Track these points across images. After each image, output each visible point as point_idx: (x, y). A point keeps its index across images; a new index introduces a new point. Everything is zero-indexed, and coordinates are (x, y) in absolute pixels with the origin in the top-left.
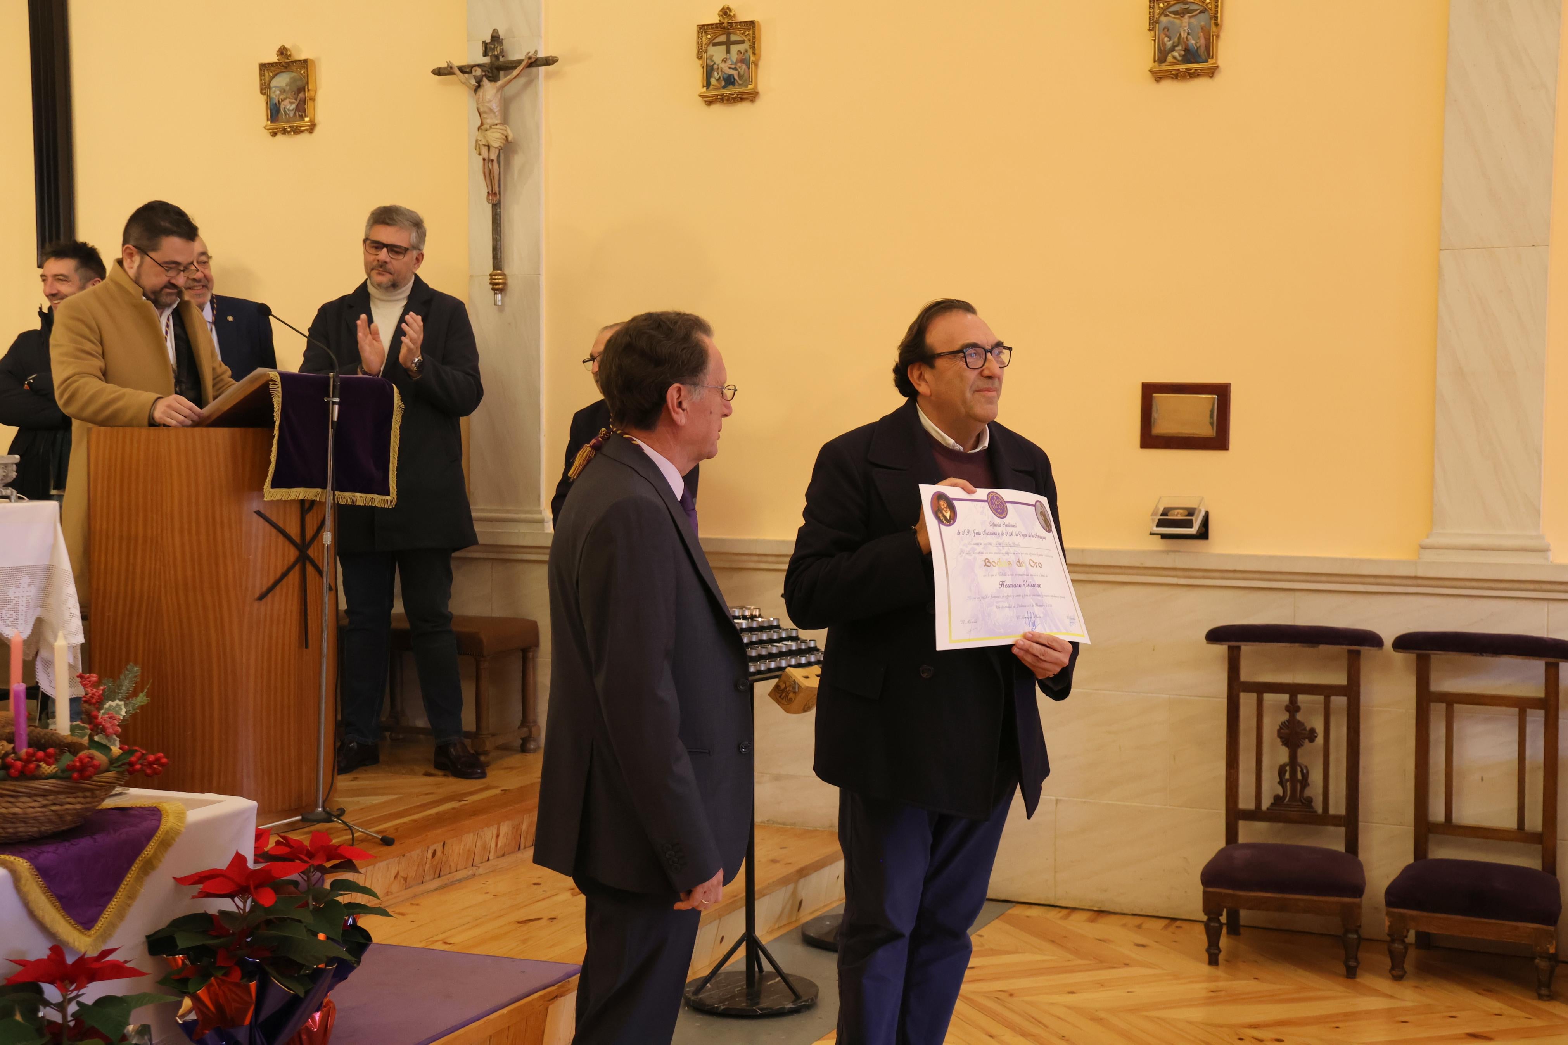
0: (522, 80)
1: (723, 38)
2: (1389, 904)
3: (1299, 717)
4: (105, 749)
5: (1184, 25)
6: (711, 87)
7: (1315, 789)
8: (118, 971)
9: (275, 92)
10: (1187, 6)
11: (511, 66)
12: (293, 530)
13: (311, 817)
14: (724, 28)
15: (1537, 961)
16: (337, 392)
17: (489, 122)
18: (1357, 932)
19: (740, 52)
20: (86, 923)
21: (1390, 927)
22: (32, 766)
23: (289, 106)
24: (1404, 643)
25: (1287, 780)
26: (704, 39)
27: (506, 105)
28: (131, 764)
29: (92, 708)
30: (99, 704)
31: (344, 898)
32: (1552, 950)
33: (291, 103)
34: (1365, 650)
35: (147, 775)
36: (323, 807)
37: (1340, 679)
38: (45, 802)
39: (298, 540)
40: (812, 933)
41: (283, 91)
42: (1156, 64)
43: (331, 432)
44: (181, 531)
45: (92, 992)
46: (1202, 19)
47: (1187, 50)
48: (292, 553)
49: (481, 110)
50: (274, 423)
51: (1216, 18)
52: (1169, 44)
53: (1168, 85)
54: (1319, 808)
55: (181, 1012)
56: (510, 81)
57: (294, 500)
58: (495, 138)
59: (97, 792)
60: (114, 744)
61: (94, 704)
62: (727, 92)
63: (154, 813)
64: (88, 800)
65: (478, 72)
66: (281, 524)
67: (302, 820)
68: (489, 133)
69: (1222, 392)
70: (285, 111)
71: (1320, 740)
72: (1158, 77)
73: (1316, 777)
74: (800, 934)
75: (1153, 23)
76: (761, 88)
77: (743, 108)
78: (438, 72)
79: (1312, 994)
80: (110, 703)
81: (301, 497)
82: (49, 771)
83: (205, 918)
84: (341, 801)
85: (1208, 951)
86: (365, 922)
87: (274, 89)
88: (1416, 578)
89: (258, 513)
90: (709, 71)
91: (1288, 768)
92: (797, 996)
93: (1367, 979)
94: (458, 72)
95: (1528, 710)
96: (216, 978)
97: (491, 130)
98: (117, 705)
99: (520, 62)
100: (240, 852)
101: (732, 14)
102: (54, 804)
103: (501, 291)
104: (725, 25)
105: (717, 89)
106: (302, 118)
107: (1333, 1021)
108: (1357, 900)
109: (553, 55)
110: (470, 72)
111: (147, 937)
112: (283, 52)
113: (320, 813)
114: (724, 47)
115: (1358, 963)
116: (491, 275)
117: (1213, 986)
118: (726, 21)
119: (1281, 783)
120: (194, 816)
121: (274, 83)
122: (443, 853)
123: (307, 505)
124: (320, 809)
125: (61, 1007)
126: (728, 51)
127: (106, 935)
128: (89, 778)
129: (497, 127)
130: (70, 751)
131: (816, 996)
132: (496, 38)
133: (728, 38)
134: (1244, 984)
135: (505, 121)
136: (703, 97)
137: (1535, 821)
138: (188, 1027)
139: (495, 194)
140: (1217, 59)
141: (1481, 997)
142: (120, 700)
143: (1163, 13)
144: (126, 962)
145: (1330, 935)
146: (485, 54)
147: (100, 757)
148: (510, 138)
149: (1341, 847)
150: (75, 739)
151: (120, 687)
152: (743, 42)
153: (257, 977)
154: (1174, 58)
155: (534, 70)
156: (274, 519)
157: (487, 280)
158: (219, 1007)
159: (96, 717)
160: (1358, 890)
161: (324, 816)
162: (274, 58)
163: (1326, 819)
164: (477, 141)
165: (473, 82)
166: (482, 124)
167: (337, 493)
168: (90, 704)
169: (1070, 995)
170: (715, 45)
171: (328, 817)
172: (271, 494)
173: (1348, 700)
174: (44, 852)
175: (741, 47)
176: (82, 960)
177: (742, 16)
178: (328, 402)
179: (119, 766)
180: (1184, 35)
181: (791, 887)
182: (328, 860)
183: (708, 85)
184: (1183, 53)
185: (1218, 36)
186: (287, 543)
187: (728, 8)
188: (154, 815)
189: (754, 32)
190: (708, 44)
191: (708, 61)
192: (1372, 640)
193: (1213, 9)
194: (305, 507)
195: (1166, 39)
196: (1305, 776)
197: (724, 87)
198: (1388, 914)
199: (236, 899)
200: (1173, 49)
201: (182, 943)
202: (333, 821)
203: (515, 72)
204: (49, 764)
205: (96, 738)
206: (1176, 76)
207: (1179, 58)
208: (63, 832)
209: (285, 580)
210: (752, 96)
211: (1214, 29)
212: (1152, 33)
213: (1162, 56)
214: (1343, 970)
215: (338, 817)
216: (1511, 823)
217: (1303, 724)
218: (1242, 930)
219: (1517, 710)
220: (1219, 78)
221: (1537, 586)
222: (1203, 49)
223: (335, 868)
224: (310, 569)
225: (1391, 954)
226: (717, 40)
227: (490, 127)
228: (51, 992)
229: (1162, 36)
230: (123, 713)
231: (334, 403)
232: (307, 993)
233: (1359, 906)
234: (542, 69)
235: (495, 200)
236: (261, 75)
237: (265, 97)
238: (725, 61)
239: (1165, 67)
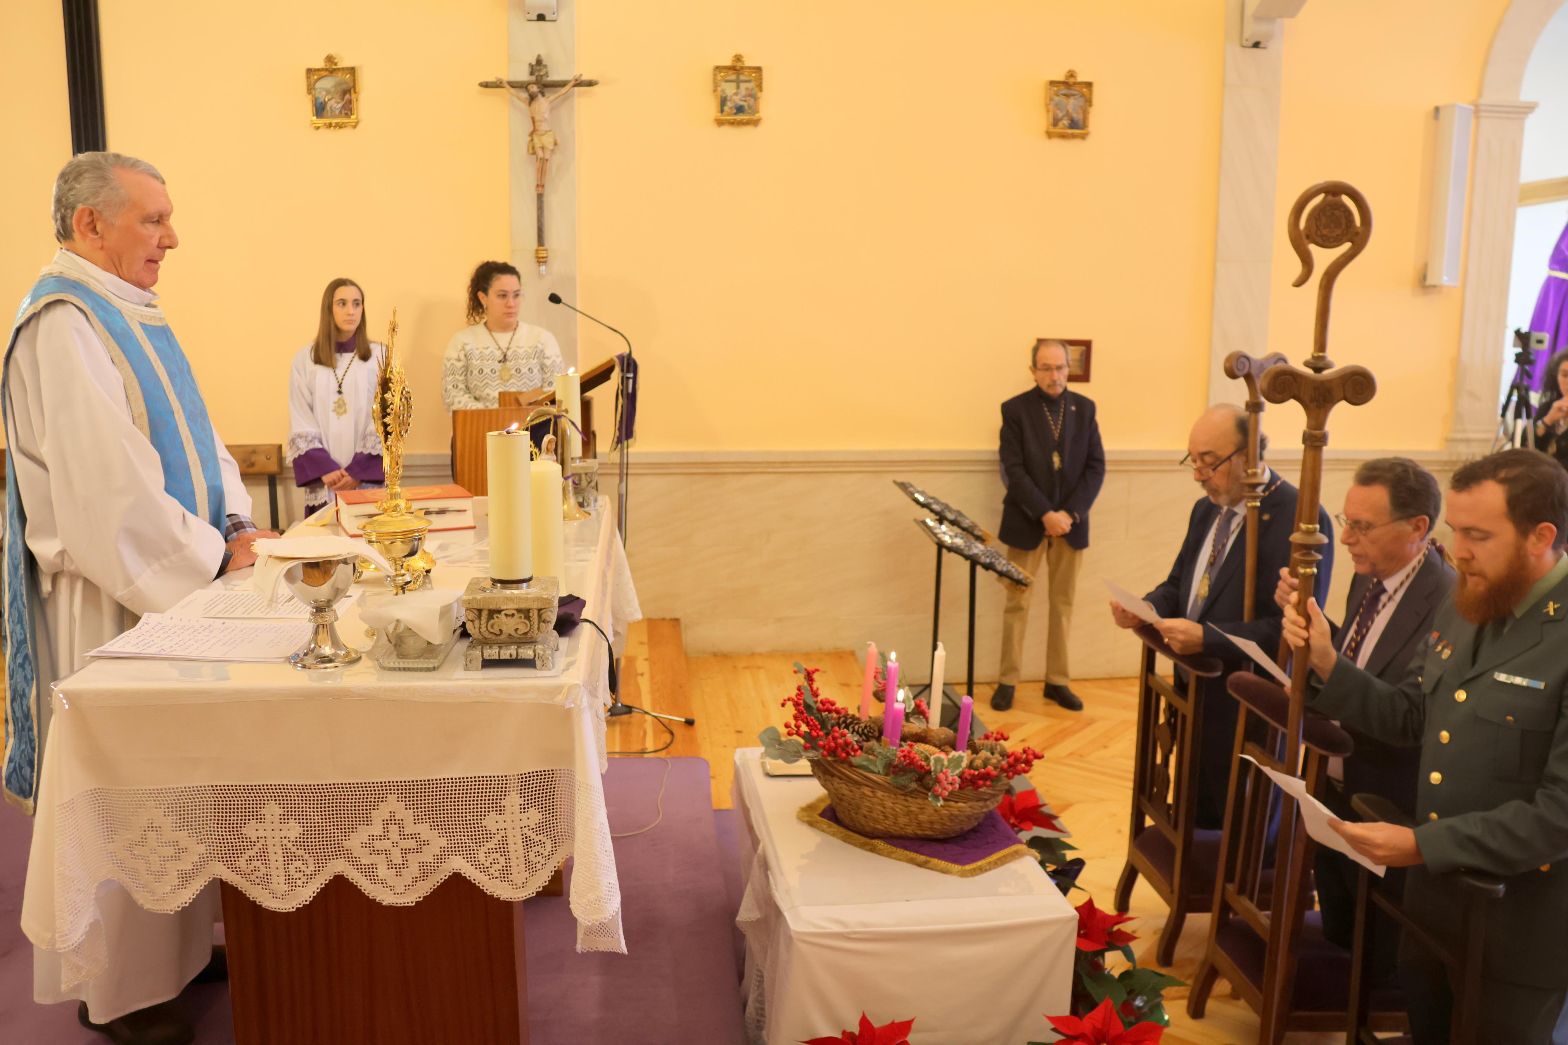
5: (1070, 104)
6: (724, 113)
9: (320, 93)
11: (556, 85)
16: (628, 368)
17: (541, 128)
19: (747, 89)
23: (335, 104)
26: (719, 76)
33: (338, 103)
41: (328, 92)
42: (1050, 127)
43: (625, 400)
46: (1081, 102)
47: (1071, 120)
49: (535, 118)
52: (1060, 115)
53: (1057, 142)
56: (559, 97)
62: (740, 117)
65: (534, 89)
68: (544, 138)
69: (1085, 345)
70: (330, 109)
72: (1050, 135)
76: (763, 117)
77: (749, 130)
78: (486, 85)
87: (318, 90)
90: (723, 101)
94: (508, 87)
99: (566, 82)
101: (741, 60)
103: (545, 263)
104: (736, 68)
105: (729, 115)
106: (348, 115)
109: (595, 79)
112: (330, 59)
116: (536, 250)
118: (737, 65)
121: (319, 85)
126: (738, 88)
129: (549, 133)
132: (539, 62)
133: (738, 77)
139: (543, 186)
148: (557, 142)
152: (749, 81)
154: (1064, 125)
157: (532, 254)
162: (320, 64)
164: (530, 143)
165: (526, 96)
175: (750, 85)
177: (748, 62)
178: (625, 377)
180: (1069, 110)
183: (722, 111)
184: (1069, 122)
187: (740, 56)
189: (760, 75)
190: (721, 80)
191: (722, 94)
195: (1057, 111)
197: (736, 114)
200: (1062, 119)
203: (564, 90)
206: (1063, 136)
207: (1067, 125)
210: (756, 123)
211: (1088, 108)
212: (1049, 106)
213: (1056, 122)
220: (1090, 141)
222: (1081, 121)
227: (545, 133)
229: (1055, 109)
231: (628, 378)
235: (540, 191)
236: (308, 78)
237: (310, 96)
238: (736, 94)
239: (1057, 130)
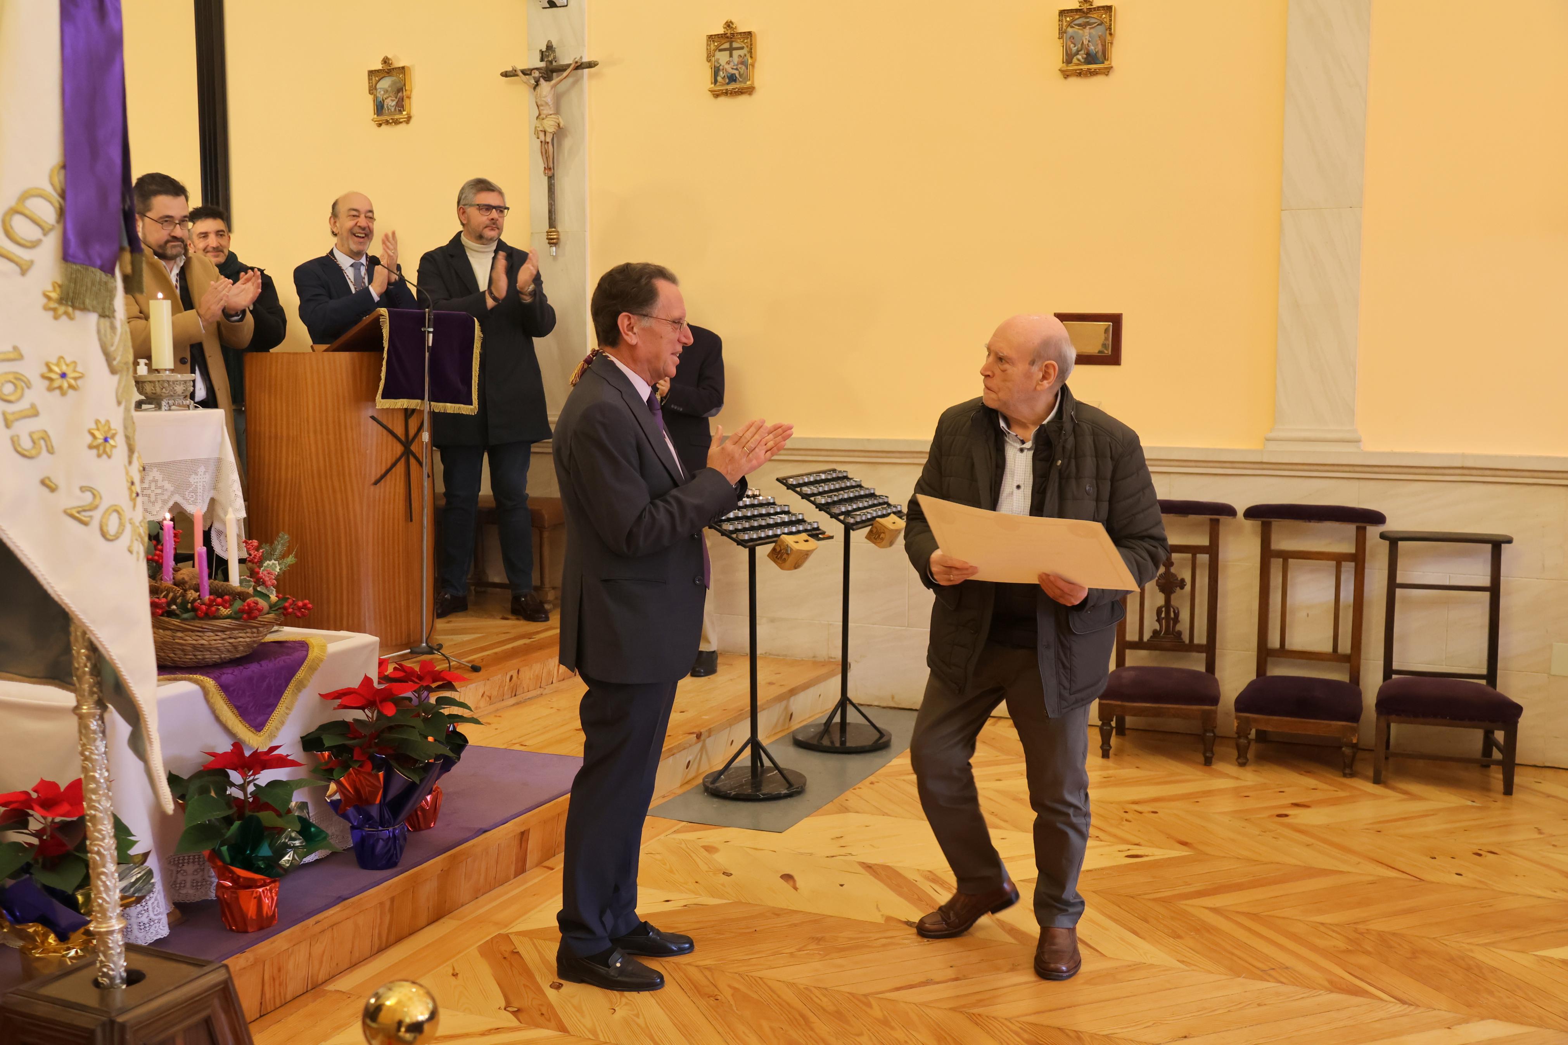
0: (570, 80)
1: (727, 45)
2: (1237, 709)
3: (1173, 570)
4: (266, 596)
5: (1086, 35)
6: (718, 84)
7: (1184, 625)
8: (282, 762)
9: (380, 92)
10: (1088, 20)
11: (562, 69)
12: (399, 431)
13: (417, 650)
14: (728, 37)
15: (1343, 749)
16: (432, 323)
17: (545, 112)
18: (1213, 732)
19: (740, 56)
20: (258, 727)
21: (1237, 727)
22: (213, 609)
23: (390, 103)
24: (1252, 513)
25: (1163, 618)
26: (712, 46)
27: (558, 99)
28: (285, 608)
29: (255, 566)
30: (260, 563)
31: (447, 711)
32: (1355, 741)
33: (393, 101)
34: (1223, 519)
35: (298, 617)
36: (427, 643)
37: (1204, 541)
38: (224, 636)
39: (403, 438)
40: (800, 737)
41: (386, 91)
42: (1064, 64)
43: (427, 354)
44: (315, 432)
45: (265, 777)
46: (1100, 30)
47: (1088, 54)
48: (399, 449)
49: (539, 103)
50: (383, 348)
51: (1110, 29)
52: (1074, 49)
53: (1073, 81)
54: (1186, 638)
55: (328, 793)
56: (561, 81)
57: (399, 409)
58: (549, 125)
59: (261, 629)
60: (272, 593)
61: (256, 563)
62: (730, 87)
63: (303, 646)
64: (255, 635)
65: (536, 74)
66: (390, 426)
67: (411, 653)
68: (545, 121)
69: (1116, 320)
70: (387, 107)
71: (1188, 587)
72: (1066, 75)
73: (1185, 616)
74: (792, 740)
75: (1062, 33)
76: (756, 85)
77: (743, 99)
78: (505, 75)
79: (1178, 778)
80: (268, 562)
81: (405, 407)
82: (225, 613)
83: (344, 724)
84: (440, 638)
85: (1102, 747)
86: (462, 728)
87: (379, 90)
88: (1262, 463)
89: (373, 418)
90: (716, 71)
91: (1164, 609)
92: (790, 785)
93: (1220, 766)
94: (521, 74)
95: (1343, 563)
96: (353, 768)
97: (547, 119)
98: (273, 564)
99: (569, 66)
100: (368, 675)
101: (734, 26)
102: (230, 638)
103: (555, 244)
104: (729, 35)
105: (723, 85)
106: (400, 112)
107: (1193, 797)
108: (1213, 708)
109: (595, 60)
110: (530, 74)
111: (301, 738)
112: (386, 61)
113: (424, 647)
114: (728, 52)
115: (1214, 755)
116: (547, 232)
117: (1105, 773)
118: (729, 32)
119: (1159, 620)
120: (333, 648)
121: (379, 86)
122: (518, 677)
123: (409, 412)
124: (424, 645)
125: (243, 788)
126: (731, 56)
127: (272, 736)
128: (255, 618)
129: (552, 116)
130: (240, 598)
131: (805, 784)
132: (550, 47)
133: (731, 45)
134: (1128, 772)
135: (557, 112)
136: (711, 91)
137: (1345, 647)
138: (335, 804)
139: (550, 169)
140: (1111, 62)
141: (1302, 777)
142: (275, 560)
143: (1070, 25)
144: (288, 755)
145: (1192, 734)
146: (542, 60)
147: (263, 603)
148: (561, 125)
149: (1203, 669)
150: (243, 589)
151: (274, 550)
152: (742, 48)
153: (384, 769)
154: (1079, 60)
155: (580, 71)
156: (385, 422)
157: (545, 236)
158: (356, 790)
159: (258, 573)
160: (1215, 700)
161: (427, 649)
162: (379, 66)
163: (1192, 647)
164: (536, 127)
165: (533, 82)
166: (540, 114)
167: (432, 403)
168: (253, 563)
169: (998, 782)
170: (720, 50)
171: (430, 651)
172: (382, 403)
173: (1210, 557)
174: (224, 674)
175: (741, 52)
176: (255, 754)
177: (742, 28)
178: (425, 331)
179: (277, 610)
180: (1086, 42)
181: (784, 703)
182: (434, 682)
183: (716, 82)
184: (1085, 56)
185: (1112, 43)
186: (395, 440)
187: (731, 22)
188: (303, 647)
189: (751, 41)
190: (715, 50)
191: (716, 64)
192: (1228, 511)
193: (1108, 22)
194: (408, 413)
195: (1072, 45)
196: (1177, 615)
197: (728, 84)
198: (1237, 718)
199: (366, 710)
200: (1077, 53)
201: (327, 743)
202: (434, 654)
203: (565, 74)
204: (226, 608)
205: (259, 589)
206: (1080, 74)
207: (1082, 60)
208: (238, 659)
209: (394, 469)
210: (749, 91)
211: (1108, 37)
212: (1061, 40)
213: (1068, 59)
214: (1202, 759)
215: (438, 650)
216: (1328, 648)
217: (1176, 576)
218: (1127, 732)
219: (1334, 563)
220: (1113, 76)
221: (1351, 469)
222: (1100, 54)
223: (439, 688)
224: (412, 461)
225: (1238, 747)
226: (722, 47)
227: (546, 117)
228: (235, 777)
229: (1069, 43)
230: (278, 570)
231: (429, 332)
232: (421, 781)
233: (1215, 712)
234: (586, 71)
235: (550, 174)
236: (370, 79)
237: (372, 96)
238: (728, 63)
239: (1071, 67)
